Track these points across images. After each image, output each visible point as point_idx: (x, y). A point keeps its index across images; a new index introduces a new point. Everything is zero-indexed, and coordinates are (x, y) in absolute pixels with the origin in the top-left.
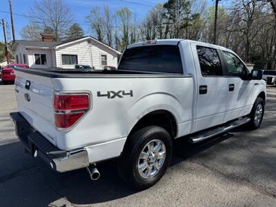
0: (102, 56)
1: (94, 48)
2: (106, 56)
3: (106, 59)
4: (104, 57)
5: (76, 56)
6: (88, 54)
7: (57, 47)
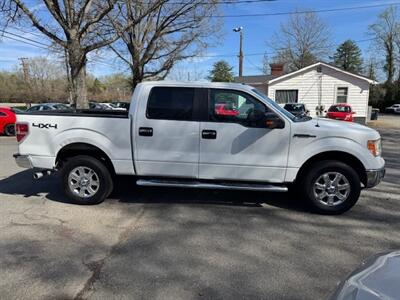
0: (339, 89)
1: (326, 79)
2: (346, 89)
3: (346, 93)
4: (343, 91)
5: (297, 91)
6: (316, 88)
7: (270, 82)
